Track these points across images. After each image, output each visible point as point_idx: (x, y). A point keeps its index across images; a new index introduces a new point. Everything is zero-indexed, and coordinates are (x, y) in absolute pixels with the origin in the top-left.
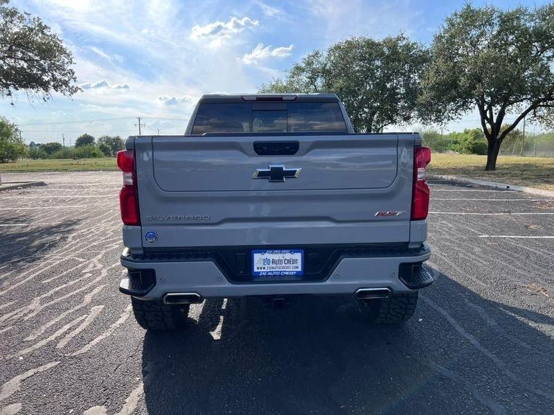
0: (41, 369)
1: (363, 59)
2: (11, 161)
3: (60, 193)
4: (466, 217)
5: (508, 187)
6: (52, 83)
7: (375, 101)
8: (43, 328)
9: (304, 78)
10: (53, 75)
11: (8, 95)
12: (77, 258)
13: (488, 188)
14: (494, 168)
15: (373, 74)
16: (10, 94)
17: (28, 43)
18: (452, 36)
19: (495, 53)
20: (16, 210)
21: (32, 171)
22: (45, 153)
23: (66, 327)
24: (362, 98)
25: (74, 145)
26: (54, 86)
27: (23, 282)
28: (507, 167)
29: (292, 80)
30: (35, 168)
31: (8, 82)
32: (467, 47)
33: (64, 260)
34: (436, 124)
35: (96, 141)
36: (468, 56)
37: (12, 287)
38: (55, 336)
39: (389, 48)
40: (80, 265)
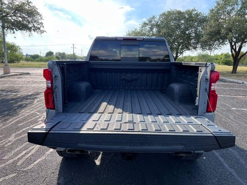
0: (7, 178)
1: (175, 20)
2: (17, 62)
3: (35, 78)
4: (224, 97)
5: (243, 82)
6: (33, 28)
7: (181, 40)
8: (13, 152)
9: (148, 28)
10: (33, 25)
11: (13, 33)
12: (36, 113)
13: (233, 82)
14: (236, 73)
15: (180, 27)
16: (14, 33)
17: (22, 9)
18: (219, 10)
19: (239, 18)
20: (15, 86)
21: (25, 67)
22: (32, 59)
23: (24, 152)
24: (175, 38)
25: (45, 56)
26: (33, 29)
27: (9, 124)
28: (242, 72)
29: (142, 29)
30: (27, 66)
31: (13, 27)
32: (225, 15)
33: (30, 113)
34: (209, 51)
35: (54, 54)
36: (226, 19)
37: (4, 127)
38: (18, 157)
39: (188, 15)
40: (37, 117)
